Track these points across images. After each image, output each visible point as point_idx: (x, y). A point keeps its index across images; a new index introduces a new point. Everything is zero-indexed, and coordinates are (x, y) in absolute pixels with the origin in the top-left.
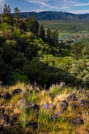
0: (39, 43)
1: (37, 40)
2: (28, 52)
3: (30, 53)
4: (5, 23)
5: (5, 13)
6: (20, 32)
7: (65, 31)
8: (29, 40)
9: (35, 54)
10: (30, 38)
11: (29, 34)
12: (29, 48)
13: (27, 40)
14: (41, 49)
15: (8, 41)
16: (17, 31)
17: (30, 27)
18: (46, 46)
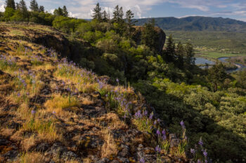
0: (154, 61)
1: (152, 56)
2: (135, 73)
3: (137, 74)
4: (112, 31)
5: (115, 18)
6: (129, 45)
7: (224, 50)
8: (141, 56)
9: (145, 76)
10: (142, 53)
11: (142, 48)
12: (136, 67)
13: (137, 56)
14: (156, 70)
15: (106, 55)
16: (125, 42)
17: (147, 38)
18: (165, 66)
